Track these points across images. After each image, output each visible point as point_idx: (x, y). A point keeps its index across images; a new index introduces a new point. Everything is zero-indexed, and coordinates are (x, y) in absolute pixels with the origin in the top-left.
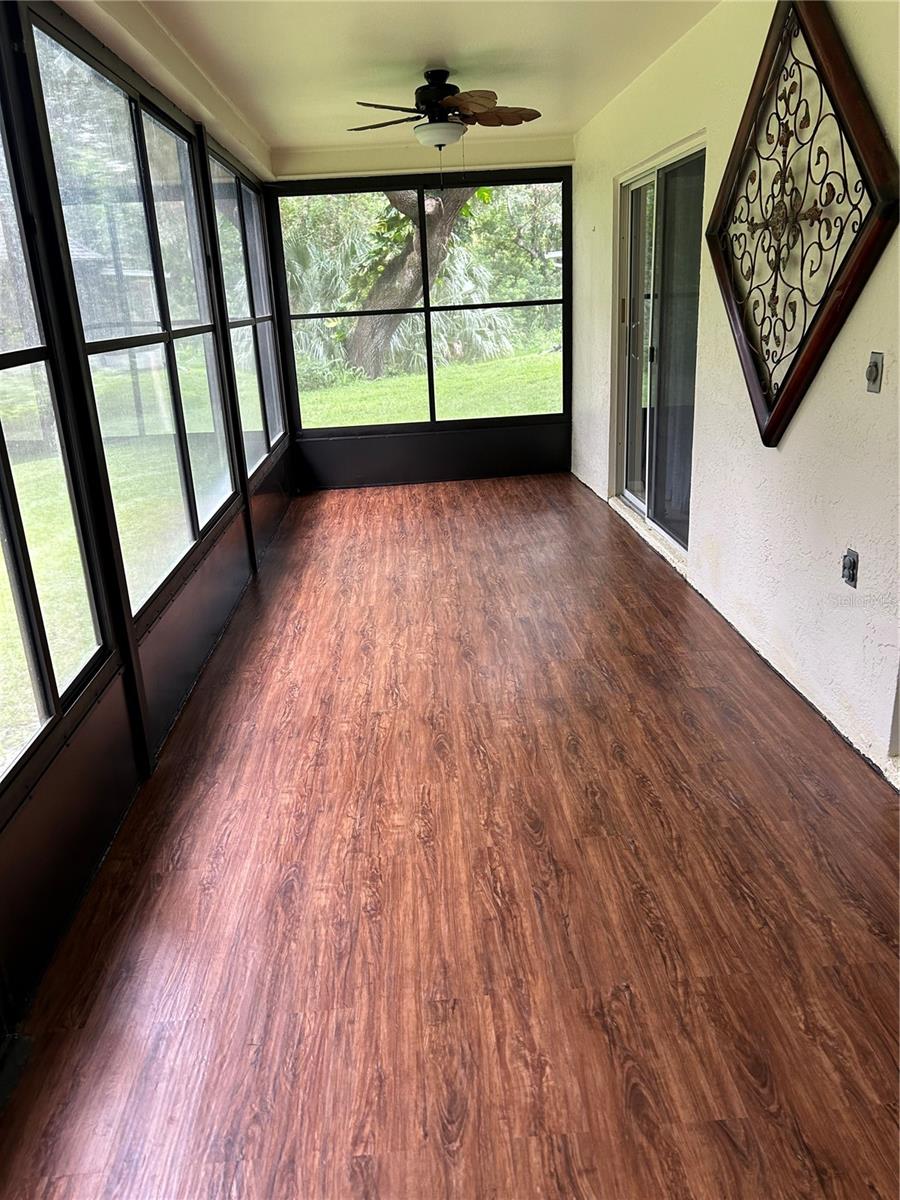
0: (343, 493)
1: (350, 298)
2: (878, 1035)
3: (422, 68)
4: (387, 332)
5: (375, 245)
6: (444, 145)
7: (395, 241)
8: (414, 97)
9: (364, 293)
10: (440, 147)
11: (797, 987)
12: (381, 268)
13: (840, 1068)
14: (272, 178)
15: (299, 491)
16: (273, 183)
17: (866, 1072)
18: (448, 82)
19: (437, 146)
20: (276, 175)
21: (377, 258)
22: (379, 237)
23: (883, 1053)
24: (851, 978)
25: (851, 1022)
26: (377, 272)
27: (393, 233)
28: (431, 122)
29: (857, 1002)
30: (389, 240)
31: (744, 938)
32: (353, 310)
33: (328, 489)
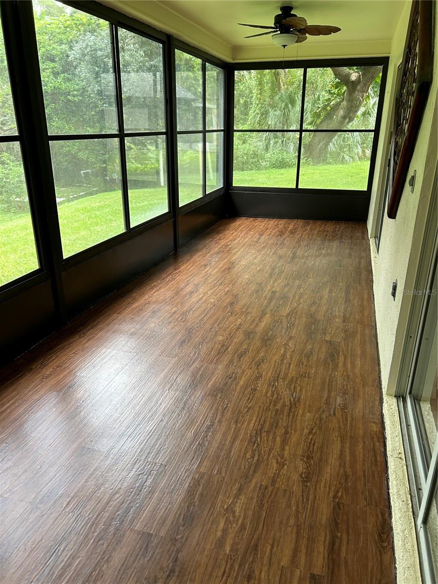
0: (246, 219)
1: (311, 124)
2: (257, 522)
3: (279, 5)
4: (326, 142)
5: (327, 96)
6: (286, 45)
7: (338, 95)
8: (274, 19)
9: (318, 121)
10: (284, 46)
11: (240, 490)
12: (329, 108)
13: (225, 531)
14: (231, 61)
15: (227, 216)
16: (233, 64)
17: (235, 536)
18: (292, 12)
19: (282, 46)
20: (233, 60)
21: (327, 103)
22: (330, 92)
23: (252, 531)
24: (270, 493)
25: (250, 513)
26: (327, 110)
27: (337, 90)
28: (280, 33)
29: (261, 506)
30: (334, 94)
31: (237, 460)
32: (312, 129)
33: (241, 217)
